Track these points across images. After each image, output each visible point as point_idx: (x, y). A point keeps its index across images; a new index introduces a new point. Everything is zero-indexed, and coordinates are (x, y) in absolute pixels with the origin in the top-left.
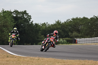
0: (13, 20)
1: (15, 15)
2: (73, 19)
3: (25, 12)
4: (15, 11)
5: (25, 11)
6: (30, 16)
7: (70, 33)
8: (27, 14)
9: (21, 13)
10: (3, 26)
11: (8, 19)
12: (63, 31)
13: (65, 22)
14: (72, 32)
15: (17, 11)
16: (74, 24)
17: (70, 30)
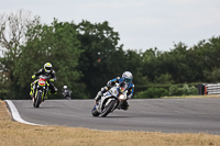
0: (78, 42)
1: (82, 33)
2: (213, 40)
3: (105, 26)
4: (82, 24)
5: (106, 23)
6: (117, 34)
7: (205, 72)
8: (110, 29)
9: (96, 26)
10: (57, 55)
11: (68, 41)
12: (190, 66)
13: (196, 47)
14: (210, 69)
15: (88, 23)
16: (214, 50)
17: (205, 65)
